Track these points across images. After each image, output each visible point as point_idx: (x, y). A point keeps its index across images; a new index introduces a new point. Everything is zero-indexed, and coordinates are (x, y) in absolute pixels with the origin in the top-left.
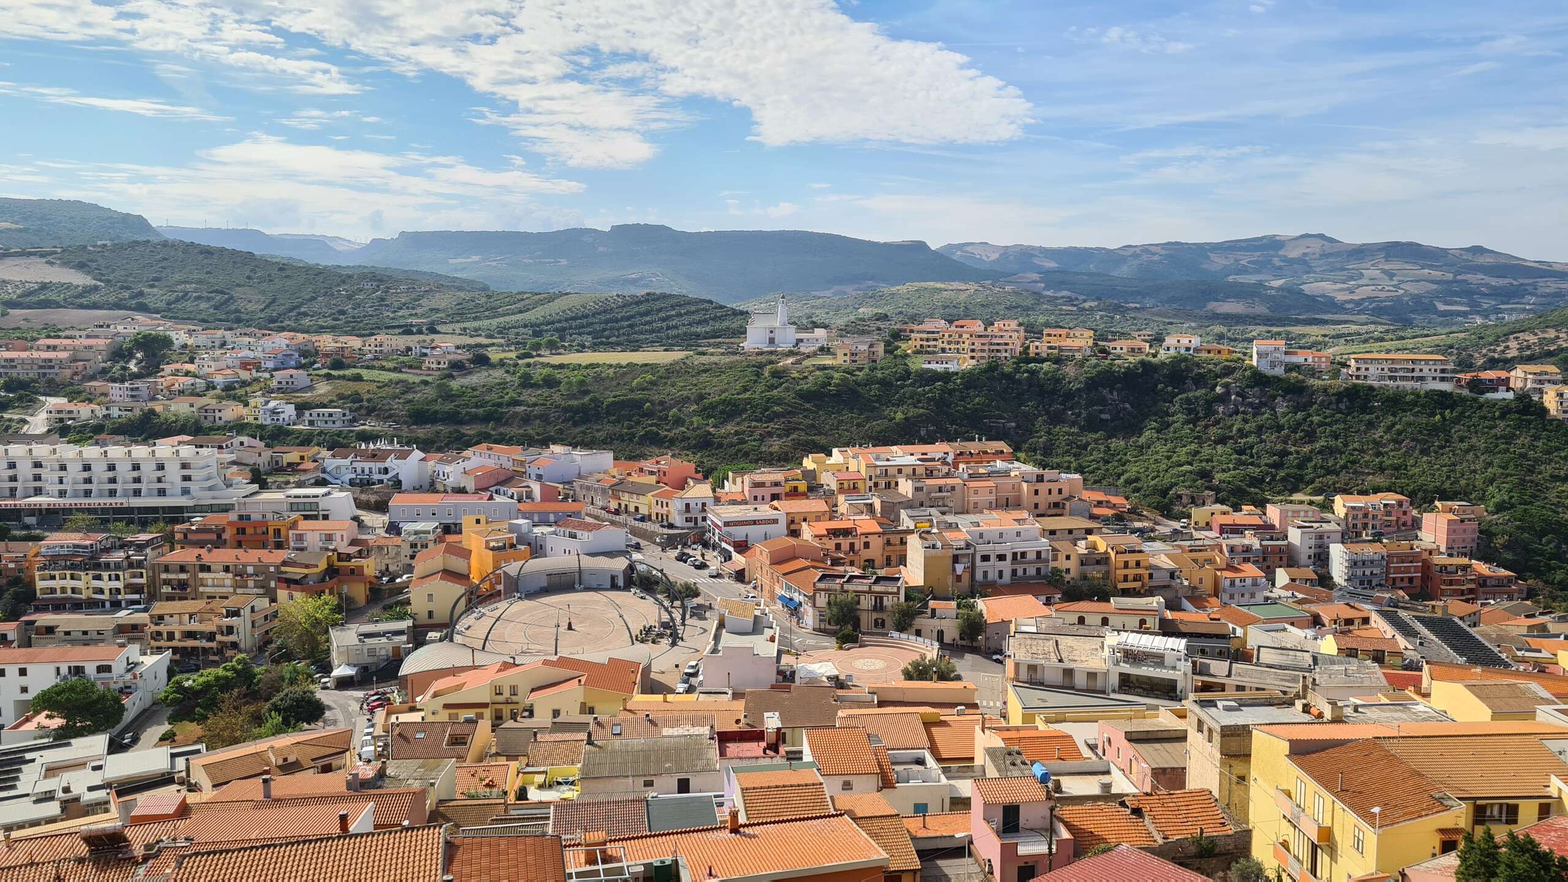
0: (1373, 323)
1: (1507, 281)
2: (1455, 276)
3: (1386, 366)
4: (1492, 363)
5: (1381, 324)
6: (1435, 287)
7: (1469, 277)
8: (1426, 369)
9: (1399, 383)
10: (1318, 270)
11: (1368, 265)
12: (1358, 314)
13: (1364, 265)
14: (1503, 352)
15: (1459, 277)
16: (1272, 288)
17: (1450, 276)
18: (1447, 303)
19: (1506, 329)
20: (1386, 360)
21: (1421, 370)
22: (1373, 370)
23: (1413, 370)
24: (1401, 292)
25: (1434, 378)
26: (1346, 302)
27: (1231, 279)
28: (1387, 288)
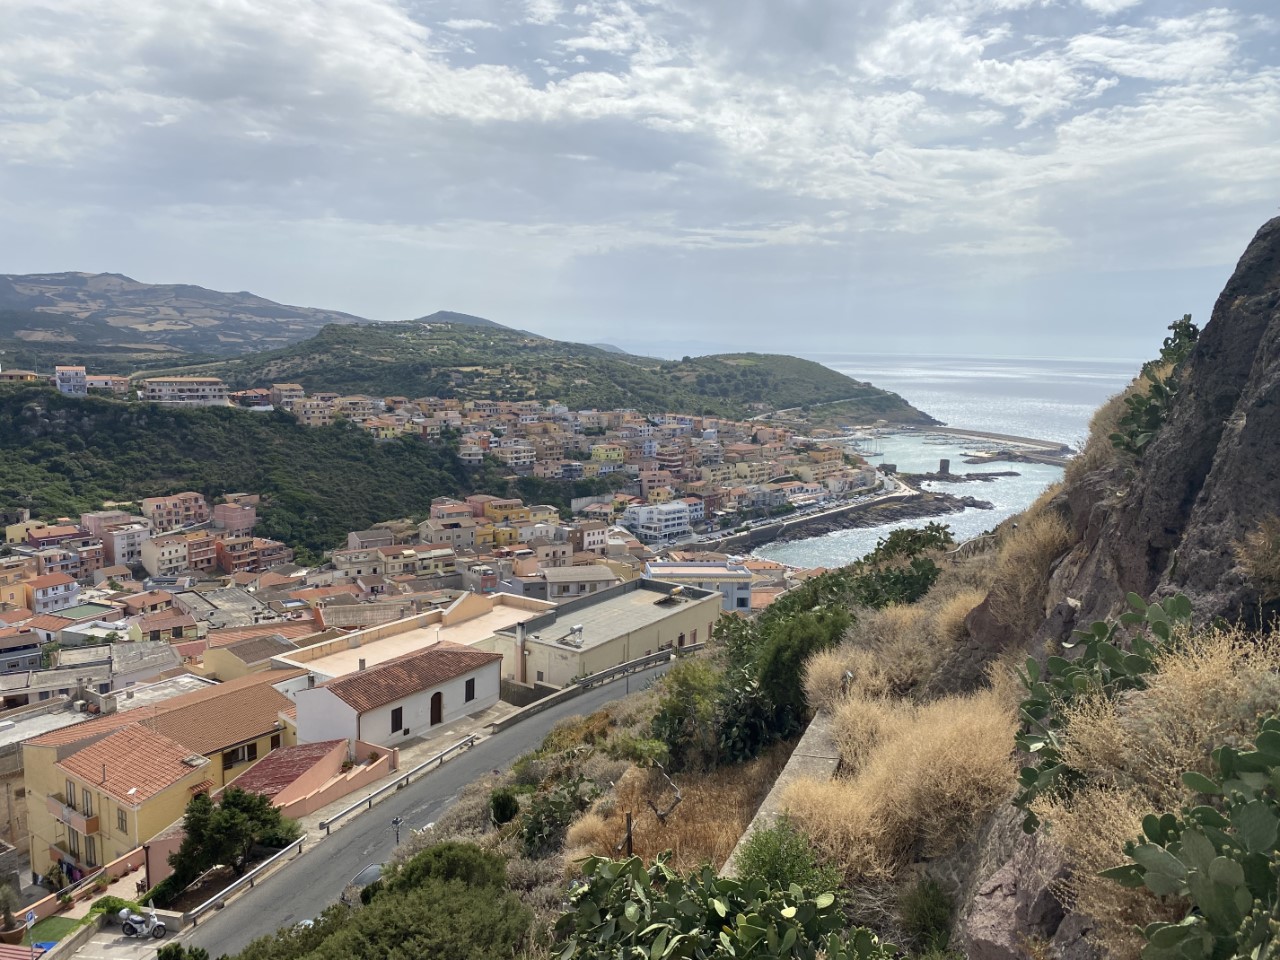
0: (168, 351)
1: (268, 320)
2: (230, 315)
3: (176, 388)
4: (260, 384)
5: (176, 352)
6: (216, 322)
7: (242, 316)
8: (207, 390)
9: (187, 401)
10: (120, 304)
11: (162, 303)
12: (157, 344)
13: (159, 303)
14: (267, 374)
15: (234, 316)
16: (78, 319)
17: (226, 315)
18: (226, 335)
19: (269, 356)
20: (176, 382)
21: (203, 390)
22: (166, 391)
23: (197, 390)
24: (191, 326)
25: (214, 397)
26: (146, 333)
27: (38, 309)
28: (180, 323)
